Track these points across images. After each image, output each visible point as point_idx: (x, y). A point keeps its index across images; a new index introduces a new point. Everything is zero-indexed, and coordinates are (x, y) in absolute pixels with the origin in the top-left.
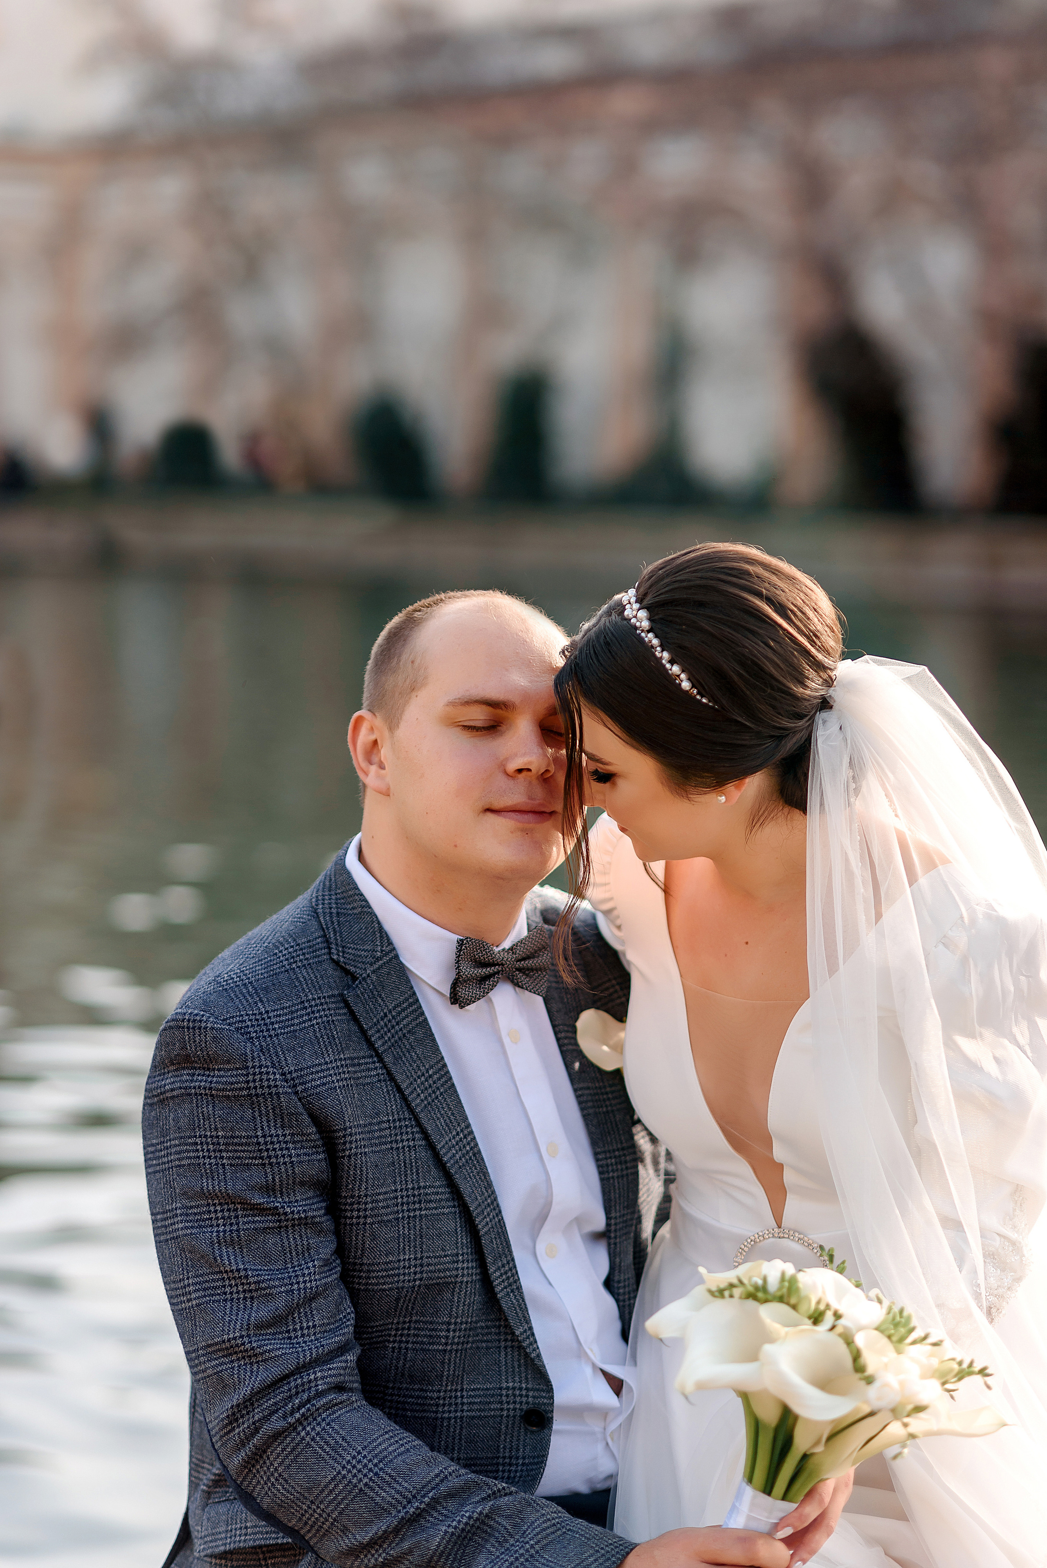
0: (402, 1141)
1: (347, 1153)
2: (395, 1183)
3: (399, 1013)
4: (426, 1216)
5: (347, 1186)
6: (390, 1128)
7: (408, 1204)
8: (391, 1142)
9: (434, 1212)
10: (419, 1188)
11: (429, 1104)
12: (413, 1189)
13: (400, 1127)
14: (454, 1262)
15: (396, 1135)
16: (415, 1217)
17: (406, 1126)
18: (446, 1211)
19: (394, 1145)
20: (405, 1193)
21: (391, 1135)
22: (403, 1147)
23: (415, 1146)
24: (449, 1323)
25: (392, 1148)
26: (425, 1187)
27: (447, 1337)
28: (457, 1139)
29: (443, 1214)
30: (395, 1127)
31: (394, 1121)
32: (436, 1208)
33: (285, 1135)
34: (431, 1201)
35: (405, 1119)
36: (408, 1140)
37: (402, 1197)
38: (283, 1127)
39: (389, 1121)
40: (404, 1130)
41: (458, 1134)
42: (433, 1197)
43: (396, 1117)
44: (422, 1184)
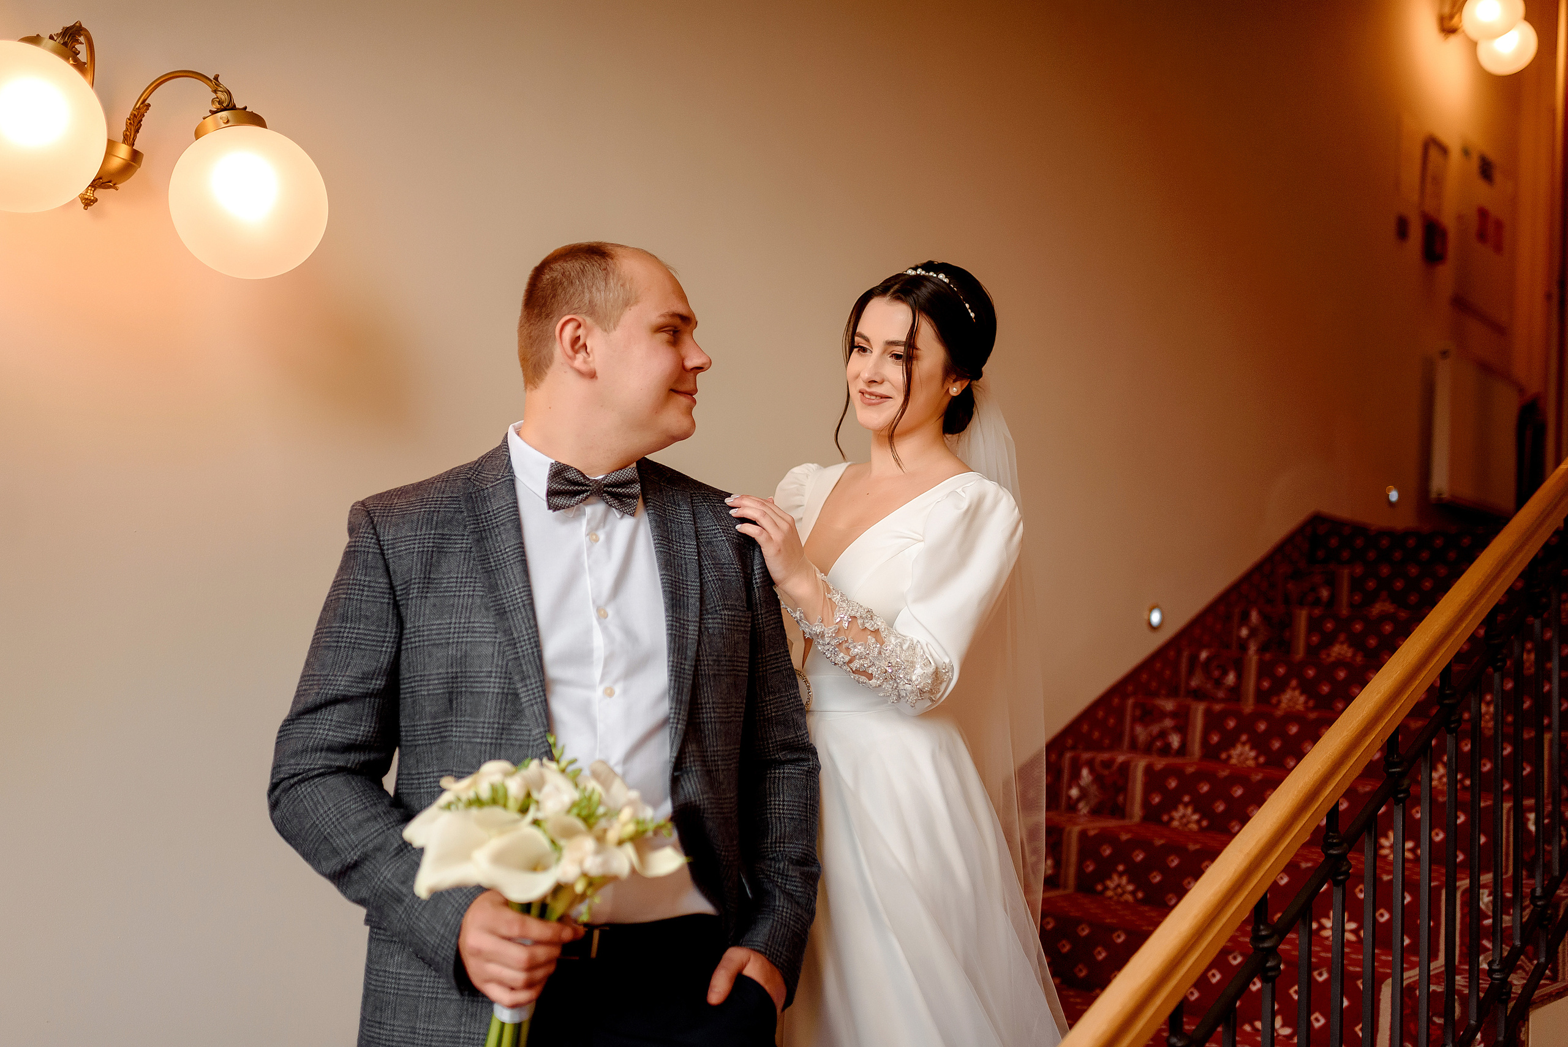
1: (411, 596)
2: (451, 618)
4: (471, 642)
5: (410, 620)
7: (459, 633)
9: (478, 640)
11: (497, 569)
12: (465, 623)
13: (466, 582)
14: (487, 677)
15: (461, 587)
17: (471, 582)
18: (487, 640)
19: (457, 593)
20: (457, 625)
22: (464, 595)
23: (473, 595)
24: (484, 723)
26: (474, 622)
27: (483, 733)
28: (513, 593)
31: (462, 578)
32: (479, 637)
33: (365, 581)
34: (476, 632)
35: (471, 577)
36: (469, 591)
37: (455, 628)
38: (366, 575)
39: (457, 577)
40: (468, 584)
41: (514, 590)
42: (478, 629)
44: (472, 620)
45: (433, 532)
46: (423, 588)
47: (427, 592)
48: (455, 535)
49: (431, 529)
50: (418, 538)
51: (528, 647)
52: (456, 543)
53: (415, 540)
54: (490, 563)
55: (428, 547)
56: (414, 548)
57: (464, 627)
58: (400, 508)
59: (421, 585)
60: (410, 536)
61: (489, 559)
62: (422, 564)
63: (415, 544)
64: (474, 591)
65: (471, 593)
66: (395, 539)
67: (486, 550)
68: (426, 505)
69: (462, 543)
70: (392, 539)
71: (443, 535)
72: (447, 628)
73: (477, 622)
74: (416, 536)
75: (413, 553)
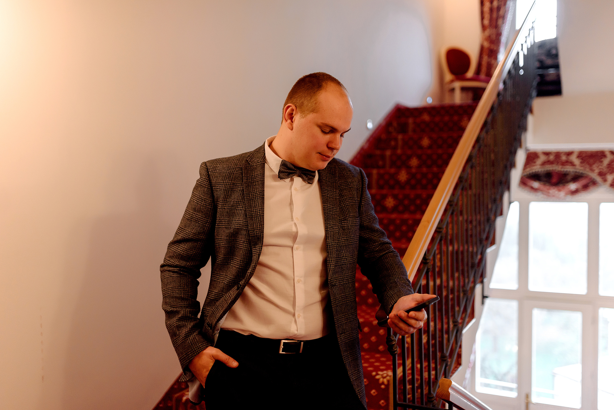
0: (239, 207)
3: (257, 176)
6: (237, 203)
8: (236, 207)
10: (239, 221)
11: (252, 199)
13: (240, 204)
15: (238, 206)
16: (235, 228)
17: (242, 204)
21: (236, 205)
22: (239, 209)
23: (242, 210)
25: (235, 209)
26: (240, 221)
29: (243, 229)
30: (238, 204)
31: (239, 202)
34: (241, 225)
35: (242, 202)
36: (241, 208)
37: (234, 222)
39: (237, 201)
40: (241, 205)
43: (240, 201)
45: (230, 182)
46: (224, 205)
47: (225, 206)
48: (239, 184)
49: (230, 181)
50: (224, 184)
51: (259, 232)
52: (238, 187)
53: (223, 184)
54: (250, 196)
55: (227, 188)
56: (222, 188)
57: (237, 222)
58: (220, 170)
59: (223, 204)
60: (222, 183)
61: (250, 195)
62: (224, 195)
63: (223, 186)
64: (242, 208)
65: (241, 209)
66: (216, 183)
67: (249, 191)
68: (229, 170)
69: (241, 187)
70: (215, 183)
71: (234, 183)
72: (231, 222)
73: (242, 221)
74: (224, 183)
75: (222, 190)
